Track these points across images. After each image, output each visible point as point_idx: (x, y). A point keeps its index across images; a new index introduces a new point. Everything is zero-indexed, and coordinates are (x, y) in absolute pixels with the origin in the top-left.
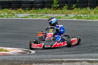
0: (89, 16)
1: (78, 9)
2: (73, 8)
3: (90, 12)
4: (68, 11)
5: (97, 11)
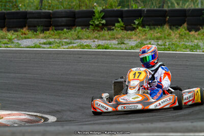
0: (167, 44)
1: (144, 29)
2: (135, 26)
3: (169, 35)
4: (125, 32)
5: (185, 34)
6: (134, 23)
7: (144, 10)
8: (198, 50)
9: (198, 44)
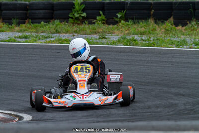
0: (152, 39)
1: (127, 23)
2: (118, 20)
3: (154, 30)
4: (106, 27)
5: (171, 29)
6: (117, 17)
7: (127, 3)
8: (185, 47)
9: (184, 40)
